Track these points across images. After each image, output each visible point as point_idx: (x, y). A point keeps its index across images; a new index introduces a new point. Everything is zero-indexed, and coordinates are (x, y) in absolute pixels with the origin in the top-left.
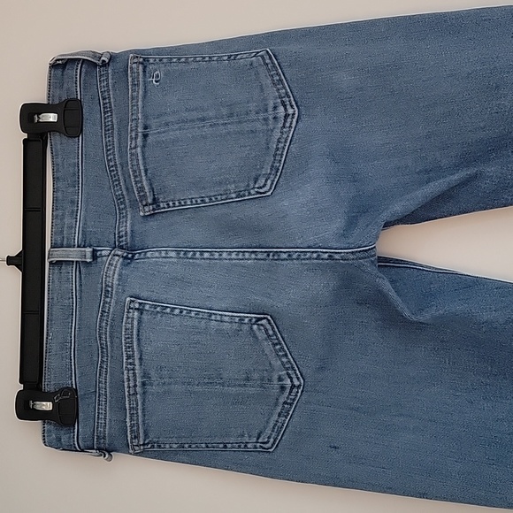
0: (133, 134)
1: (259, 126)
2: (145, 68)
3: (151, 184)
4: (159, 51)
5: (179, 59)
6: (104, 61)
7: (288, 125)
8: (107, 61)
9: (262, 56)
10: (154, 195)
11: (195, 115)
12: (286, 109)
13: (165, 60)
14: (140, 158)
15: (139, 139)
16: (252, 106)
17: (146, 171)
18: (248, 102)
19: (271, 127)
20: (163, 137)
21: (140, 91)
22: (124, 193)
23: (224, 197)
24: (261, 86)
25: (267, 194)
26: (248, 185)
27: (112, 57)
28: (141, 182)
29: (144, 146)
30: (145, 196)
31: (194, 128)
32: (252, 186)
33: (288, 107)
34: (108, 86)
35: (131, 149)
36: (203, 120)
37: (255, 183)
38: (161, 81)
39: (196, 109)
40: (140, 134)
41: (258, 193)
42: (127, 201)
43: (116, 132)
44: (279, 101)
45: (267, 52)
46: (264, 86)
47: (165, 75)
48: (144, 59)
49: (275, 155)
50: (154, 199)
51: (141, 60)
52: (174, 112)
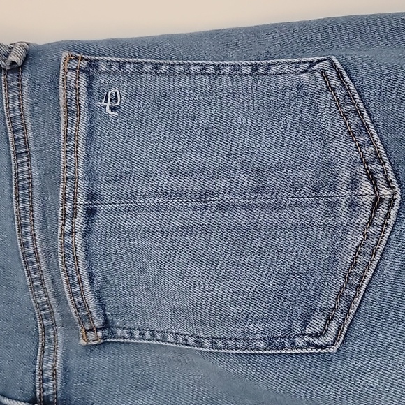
0: (68, 207)
1: (317, 216)
2: (91, 79)
3: (100, 299)
4: (118, 47)
5: (157, 66)
6: (13, 63)
7: (379, 220)
8: (19, 62)
9: (322, 72)
10: (105, 315)
11: (189, 183)
12: (376, 189)
13: (129, 68)
14: (80, 253)
15: (80, 219)
16: (305, 176)
17: (91, 277)
18: (296, 168)
19: (343, 221)
20: (124, 221)
21: (82, 124)
22: (52, 301)
23: (240, 344)
24: (324, 134)
25: (331, 350)
26: (290, 328)
27: (31, 55)
28: (82, 294)
29: (88, 232)
30: (89, 317)
31: (186, 209)
32: (297, 330)
33: (381, 184)
34: (21, 109)
35: (63, 235)
36: (204, 194)
37: (305, 324)
38: (123, 109)
39: (191, 173)
40: (80, 209)
41: (309, 344)
42: (57, 315)
43: (36, 193)
44: (361, 168)
45: (333, 64)
46: (329, 136)
47: (130, 97)
48: (90, 63)
49: (348, 276)
50: (106, 322)
51: (84, 64)
52: (147, 176)
